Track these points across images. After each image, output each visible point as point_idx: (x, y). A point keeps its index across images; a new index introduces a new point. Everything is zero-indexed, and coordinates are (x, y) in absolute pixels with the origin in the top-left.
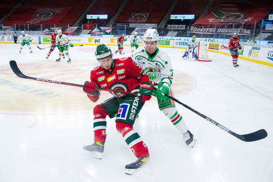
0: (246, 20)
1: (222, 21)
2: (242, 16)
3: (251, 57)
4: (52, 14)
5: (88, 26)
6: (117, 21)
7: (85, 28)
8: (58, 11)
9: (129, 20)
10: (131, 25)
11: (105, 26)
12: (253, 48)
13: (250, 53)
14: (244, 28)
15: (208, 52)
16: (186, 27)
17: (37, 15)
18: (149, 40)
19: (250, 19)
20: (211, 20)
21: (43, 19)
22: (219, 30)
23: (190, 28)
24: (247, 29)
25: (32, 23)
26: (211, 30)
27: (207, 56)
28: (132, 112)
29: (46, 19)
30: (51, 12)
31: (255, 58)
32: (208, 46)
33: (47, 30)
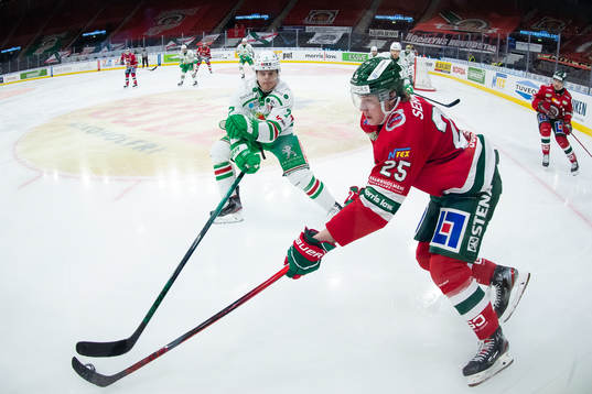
0: (490, 31)
1: (456, 28)
2: (485, 25)
3: (494, 88)
4: (181, 17)
5: (236, 32)
6: (284, 23)
7: (231, 36)
8: (192, 12)
9: (306, 21)
10: (308, 29)
11: (264, 31)
12: (498, 75)
13: (494, 81)
14: (488, 42)
15: (431, 76)
16: (400, 34)
17: (160, 22)
18: (266, 68)
19: (495, 30)
20: (439, 26)
21: (168, 27)
22: (452, 42)
23: (405, 35)
24: (492, 44)
25: (150, 35)
26: (439, 41)
27: (429, 83)
28: (474, 233)
29: (171, 27)
30: (179, 16)
31: (499, 91)
32: (434, 66)
33: (171, 43)
